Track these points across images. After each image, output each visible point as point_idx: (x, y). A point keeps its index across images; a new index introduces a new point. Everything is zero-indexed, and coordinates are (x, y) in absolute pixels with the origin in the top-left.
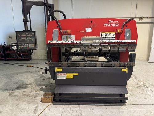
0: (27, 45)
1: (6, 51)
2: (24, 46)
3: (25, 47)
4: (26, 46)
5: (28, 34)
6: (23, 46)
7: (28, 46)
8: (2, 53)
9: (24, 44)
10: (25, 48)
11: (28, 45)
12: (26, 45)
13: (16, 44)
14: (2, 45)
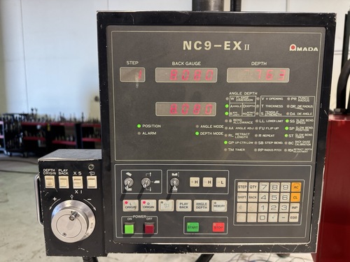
0: (212, 194)
1: (84, 137)
2: (184, 205)
3: (193, 216)
4: (202, 205)
5: (242, 61)
6: (166, 206)
7: (221, 206)
8: (74, 141)
9: (184, 184)
10: (193, 227)
11: (229, 194)
12: (201, 193)
13: (92, 182)
14: (75, 119)
